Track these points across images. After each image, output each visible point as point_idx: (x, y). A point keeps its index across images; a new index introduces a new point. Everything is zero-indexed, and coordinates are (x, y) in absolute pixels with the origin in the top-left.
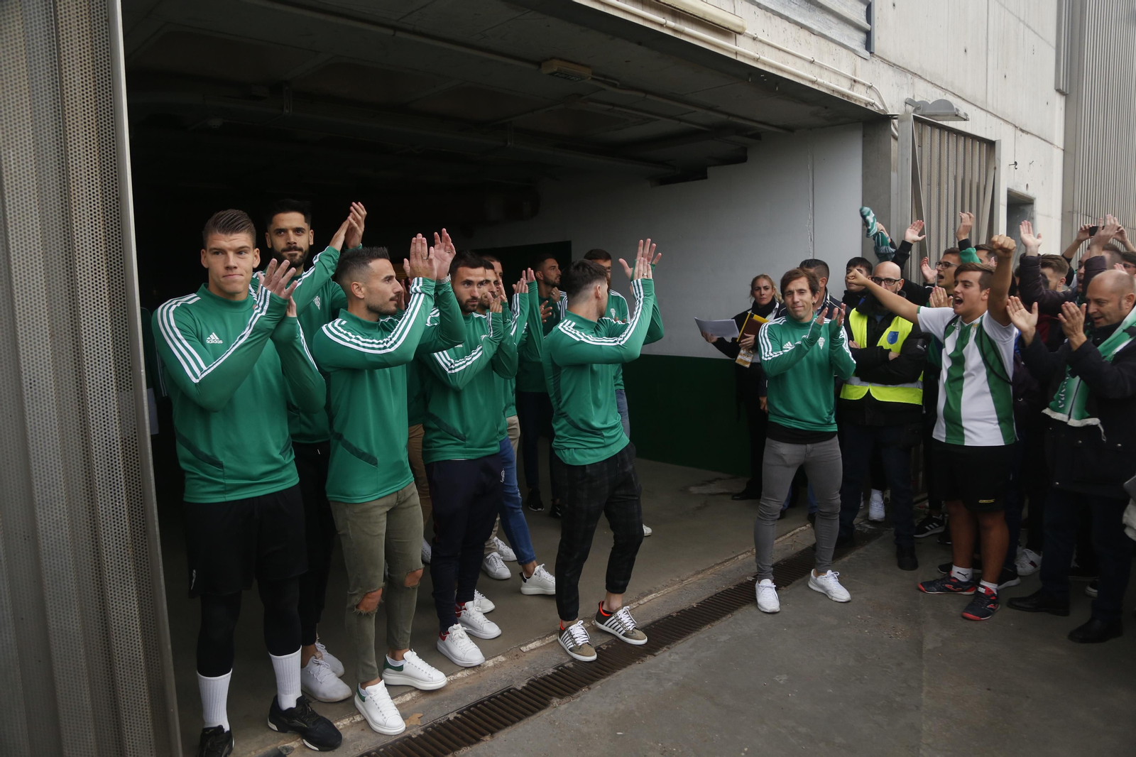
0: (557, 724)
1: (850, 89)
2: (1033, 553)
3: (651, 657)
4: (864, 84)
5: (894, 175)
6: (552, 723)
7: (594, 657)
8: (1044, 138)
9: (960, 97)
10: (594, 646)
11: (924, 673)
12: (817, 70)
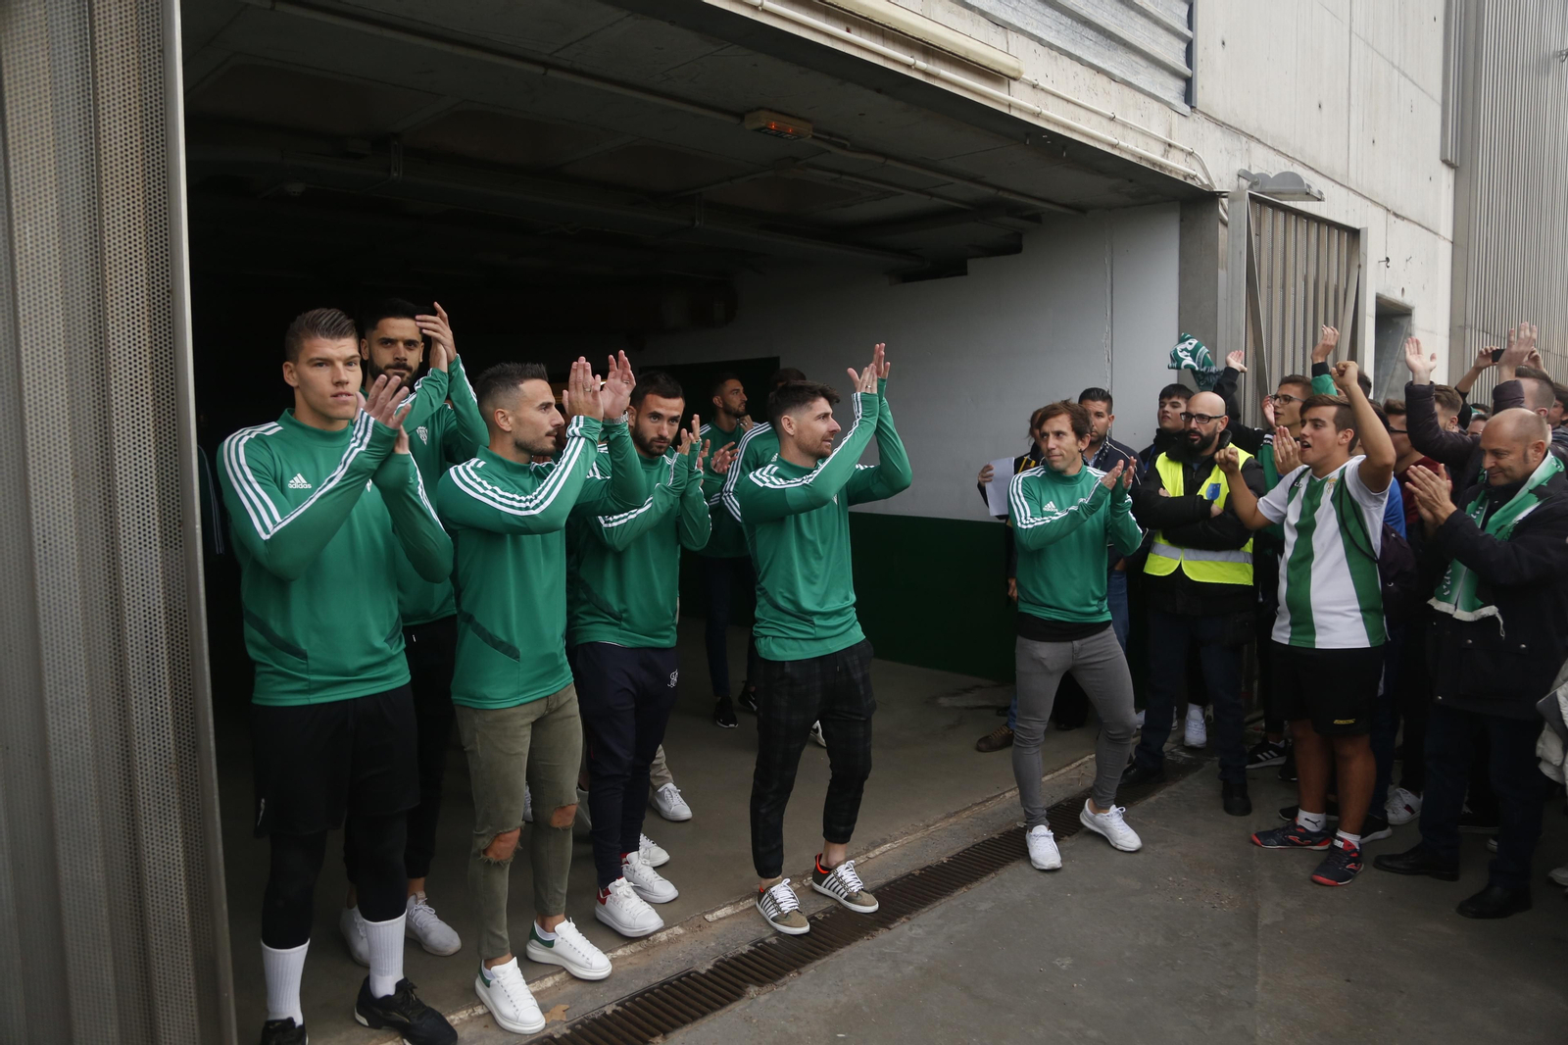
0: (754, 1021)
1: (1163, 156)
2: (1410, 794)
3: (884, 930)
4: (1182, 150)
5: (1222, 273)
6: (748, 1020)
7: (806, 929)
8: (1426, 225)
9: (1313, 169)
10: (807, 914)
11: (1259, 958)
12: (1119, 130)
